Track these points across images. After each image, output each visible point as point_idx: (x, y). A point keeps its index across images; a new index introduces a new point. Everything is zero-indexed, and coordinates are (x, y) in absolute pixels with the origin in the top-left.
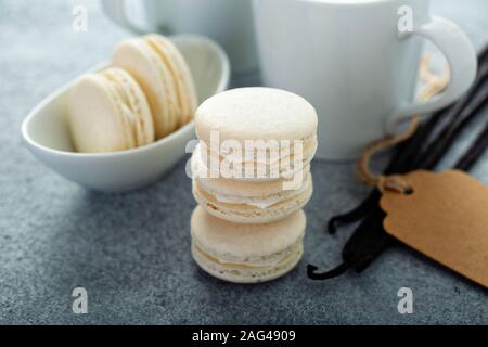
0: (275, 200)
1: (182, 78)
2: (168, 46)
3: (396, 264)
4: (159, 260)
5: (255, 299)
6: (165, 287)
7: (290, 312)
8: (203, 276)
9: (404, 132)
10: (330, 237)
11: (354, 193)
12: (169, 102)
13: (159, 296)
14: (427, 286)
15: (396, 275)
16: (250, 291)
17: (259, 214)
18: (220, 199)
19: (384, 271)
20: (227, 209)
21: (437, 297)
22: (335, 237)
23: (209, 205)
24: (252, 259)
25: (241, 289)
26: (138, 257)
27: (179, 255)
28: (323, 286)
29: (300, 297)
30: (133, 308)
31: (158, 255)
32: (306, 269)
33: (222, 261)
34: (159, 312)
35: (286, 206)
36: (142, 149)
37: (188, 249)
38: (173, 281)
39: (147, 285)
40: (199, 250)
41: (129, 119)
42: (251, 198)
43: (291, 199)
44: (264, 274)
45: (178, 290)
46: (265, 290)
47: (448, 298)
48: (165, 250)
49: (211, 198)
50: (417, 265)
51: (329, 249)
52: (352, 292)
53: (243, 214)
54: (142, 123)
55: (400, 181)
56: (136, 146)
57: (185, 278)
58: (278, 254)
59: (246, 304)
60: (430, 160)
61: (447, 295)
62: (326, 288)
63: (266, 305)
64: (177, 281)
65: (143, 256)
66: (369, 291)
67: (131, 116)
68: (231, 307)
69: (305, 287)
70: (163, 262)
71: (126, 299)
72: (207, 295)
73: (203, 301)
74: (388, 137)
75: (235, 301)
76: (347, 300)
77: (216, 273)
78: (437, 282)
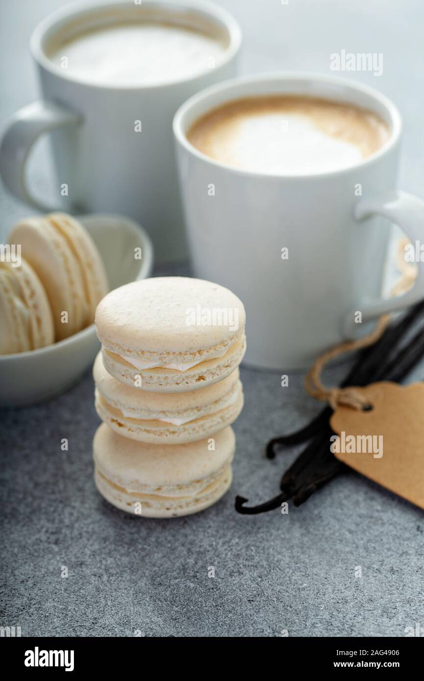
0: (193, 415)
1: (90, 266)
2: (75, 227)
3: (347, 497)
4: (56, 490)
5: (169, 538)
6: (61, 521)
7: (212, 553)
8: (108, 509)
9: (369, 336)
10: (268, 463)
11: (302, 409)
12: (74, 296)
13: (53, 533)
14: (383, 524)
15: (345, 510)
16: (164, 527)
17: (174, 432)
18: (127, 414)
19: (331, 506)
20: (134, 426)
21: (395, 537)
22: (275, 464)
23: (113, 420)
24: (165, 488)
25: (154, 524)
26: (31, 485)
27: (80, 484)
28: (254, 523)
29: (224, 535)
30: (20, 546)
31: (56, 483)
32: (233, 502)
33: (129, 491)
34: (50, 552)
35: (208, 423)
36: (38, 352)
37: (91, 477)
38: (71, 514)
39: (39, 519)
40: (103, 477)
41: (22, 316)
42: (163, 412)
43: (214, 414)
44: (181, 507)
45: (76, 525)
46: (183, 527)
47: (408, 539)
48: (63, 477)
49: (116, 412)
50: (372, 499)
51: (266, 478)
52: (289, 530)
53: (154, 433)
54: (39, 321)
55: (358, 396)
56: (32, 348)
57: (85, 512)
58: (198, 481)
59: (158, 544)
60: (397, 370)
61: (407, 535)
62: (258, 525)
63: (183, 545)
64: (76, 514)
65: (37, 485)
66: (311, 530)
67: (27, 312)
68: (140, 546)
69: (233, 523)
70: (60, 492)
71: (12, 536)
72: (111, 532)
73: (105, 539)
74: (348, 342)
75: (145, 539)
76: (283, 539)
77: (121, 505)
78: (395, 519)
